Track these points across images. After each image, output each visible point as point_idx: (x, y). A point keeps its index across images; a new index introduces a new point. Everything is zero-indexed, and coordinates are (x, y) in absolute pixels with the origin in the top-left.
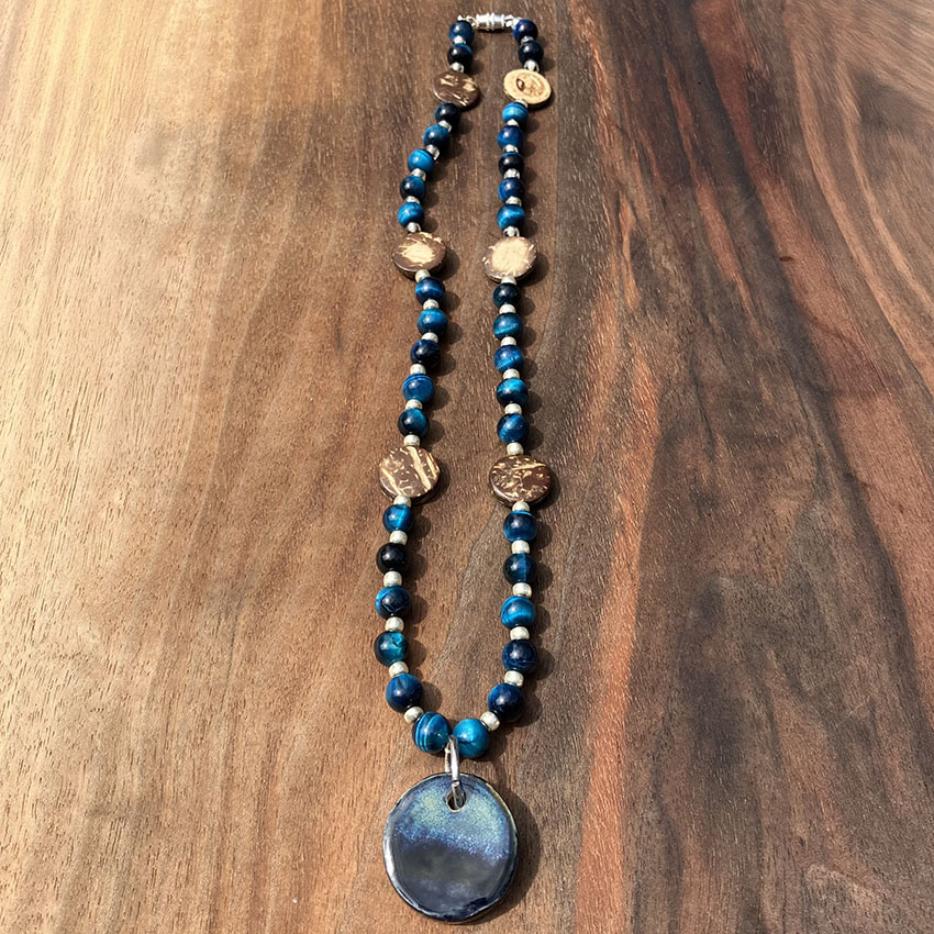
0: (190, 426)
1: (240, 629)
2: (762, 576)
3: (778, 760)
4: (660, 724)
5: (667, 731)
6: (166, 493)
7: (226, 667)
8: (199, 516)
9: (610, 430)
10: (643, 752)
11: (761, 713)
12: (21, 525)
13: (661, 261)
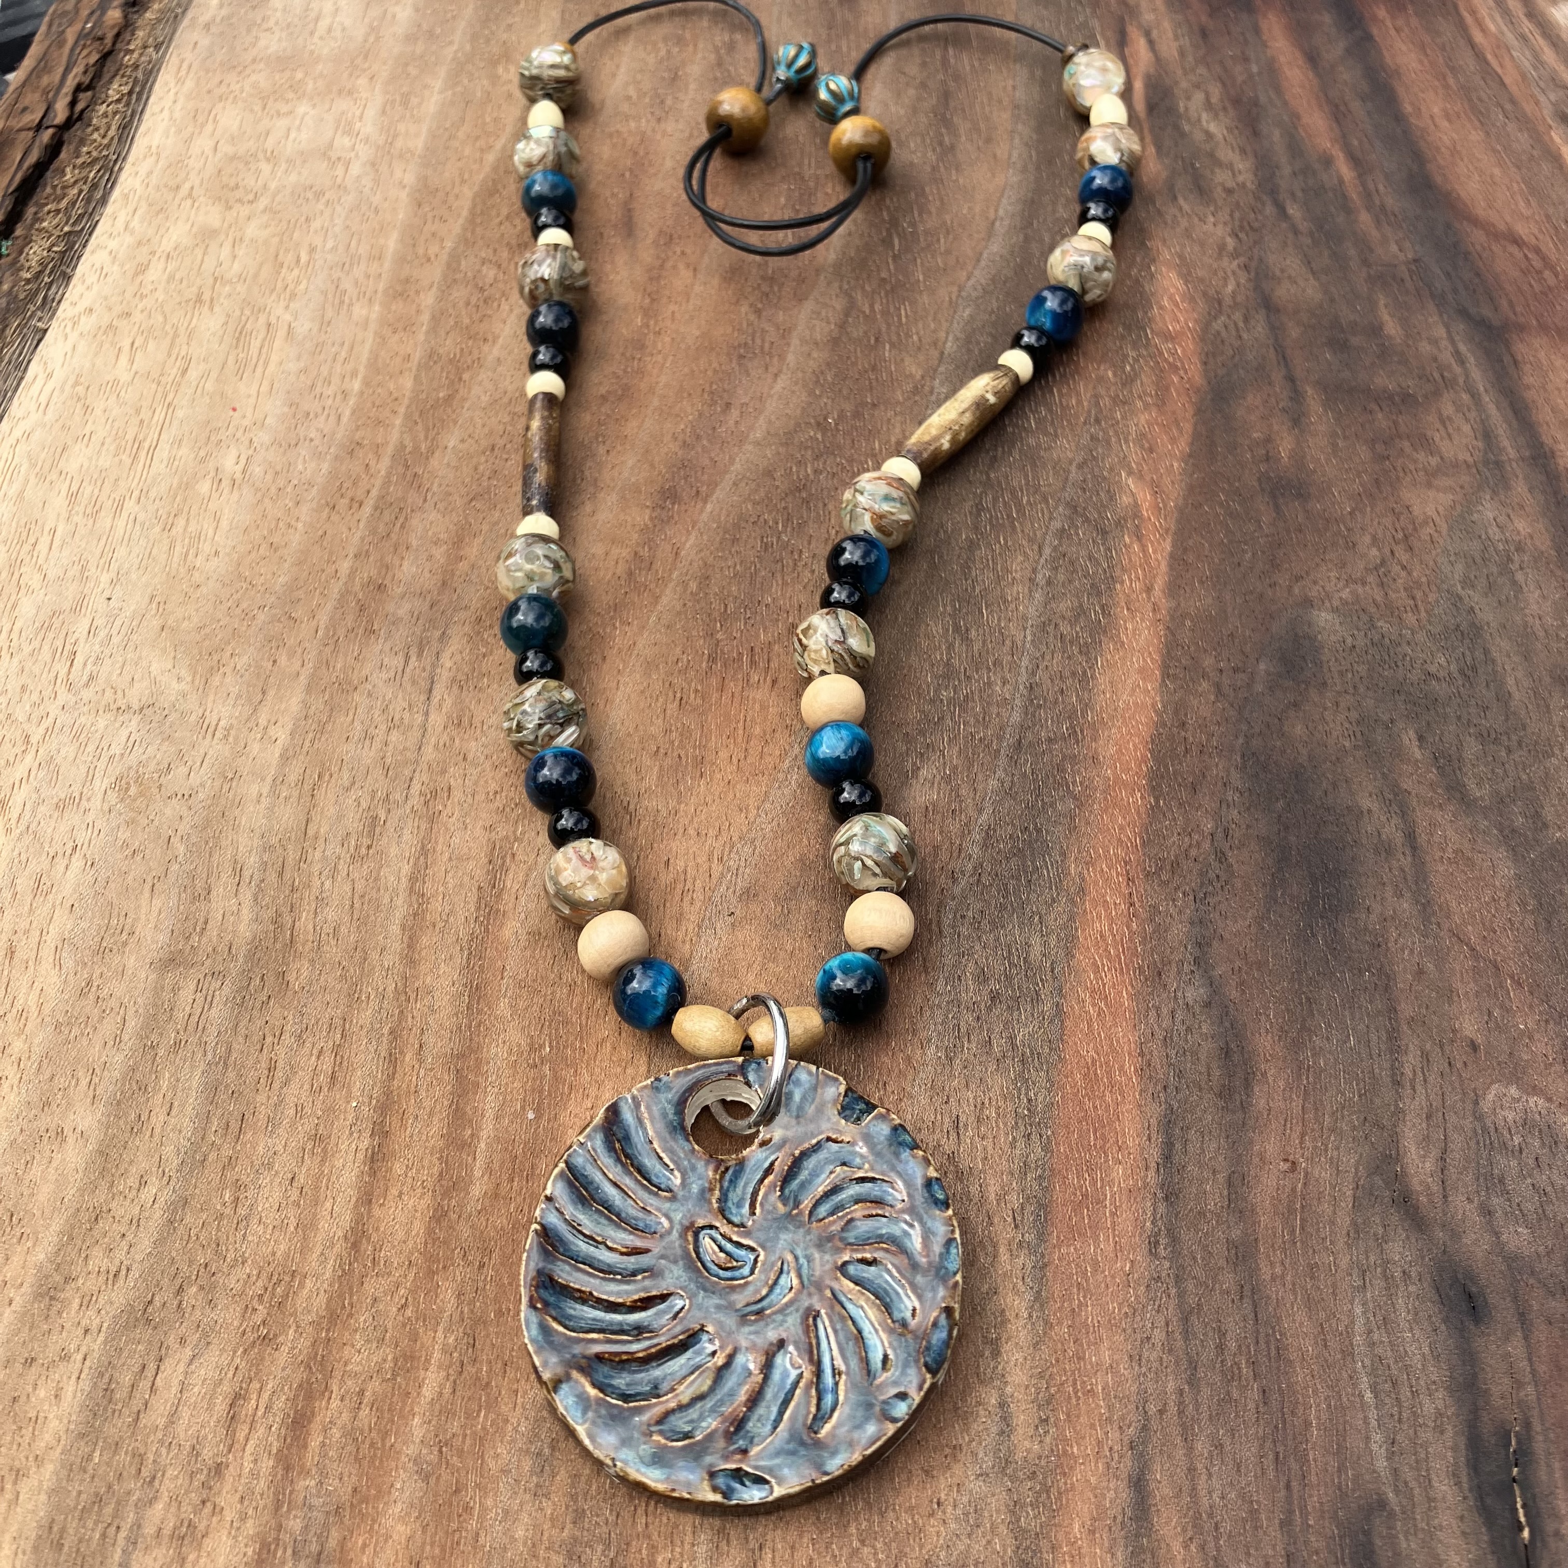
0: (364, 352)
1: (444, 676)
2: (1391, 610)
3: (1426, 907)
4: (1206, 845)
5: (1221, 857)
6: (318, 456)
7: (416, 734)
8: (374, 493)
9: (1115, 375)
10: (1176, 889)
11: (1392, 831)
12: (59, 502)
13: (1199, 120)
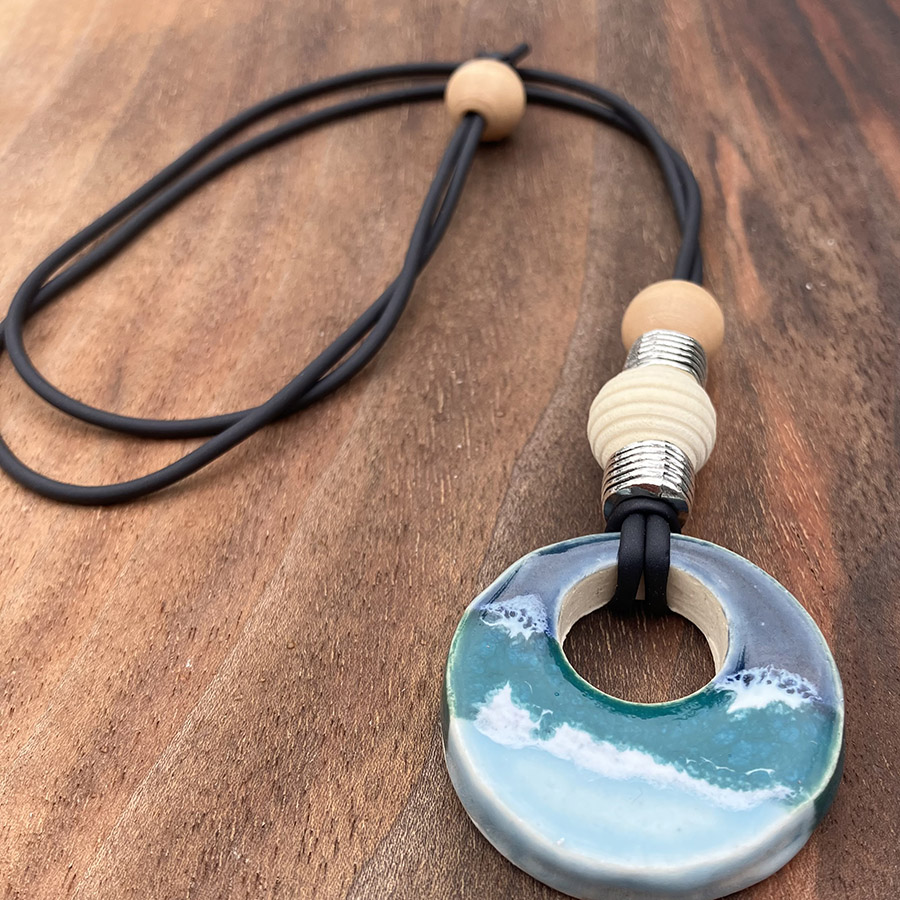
13: (807, 237)
